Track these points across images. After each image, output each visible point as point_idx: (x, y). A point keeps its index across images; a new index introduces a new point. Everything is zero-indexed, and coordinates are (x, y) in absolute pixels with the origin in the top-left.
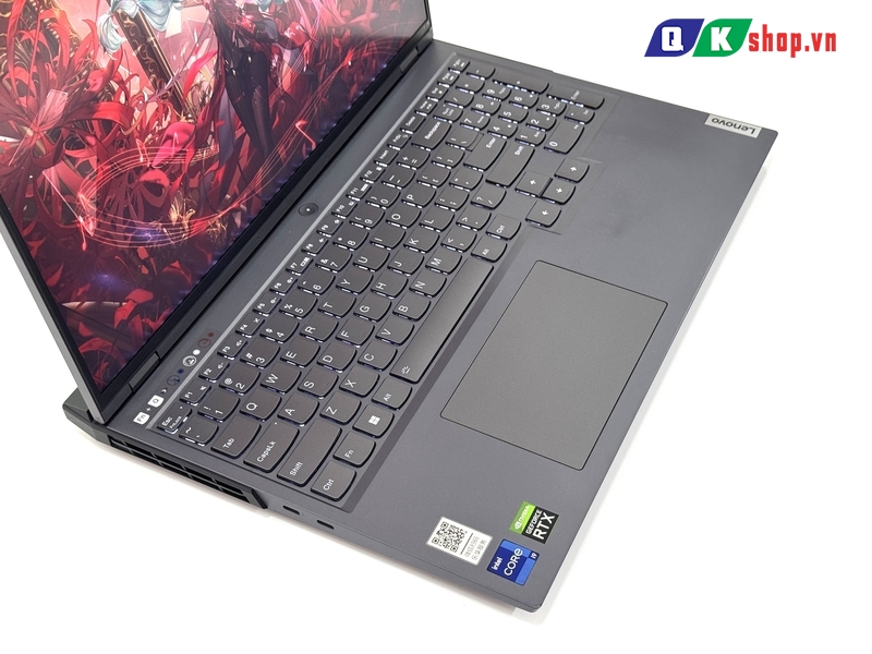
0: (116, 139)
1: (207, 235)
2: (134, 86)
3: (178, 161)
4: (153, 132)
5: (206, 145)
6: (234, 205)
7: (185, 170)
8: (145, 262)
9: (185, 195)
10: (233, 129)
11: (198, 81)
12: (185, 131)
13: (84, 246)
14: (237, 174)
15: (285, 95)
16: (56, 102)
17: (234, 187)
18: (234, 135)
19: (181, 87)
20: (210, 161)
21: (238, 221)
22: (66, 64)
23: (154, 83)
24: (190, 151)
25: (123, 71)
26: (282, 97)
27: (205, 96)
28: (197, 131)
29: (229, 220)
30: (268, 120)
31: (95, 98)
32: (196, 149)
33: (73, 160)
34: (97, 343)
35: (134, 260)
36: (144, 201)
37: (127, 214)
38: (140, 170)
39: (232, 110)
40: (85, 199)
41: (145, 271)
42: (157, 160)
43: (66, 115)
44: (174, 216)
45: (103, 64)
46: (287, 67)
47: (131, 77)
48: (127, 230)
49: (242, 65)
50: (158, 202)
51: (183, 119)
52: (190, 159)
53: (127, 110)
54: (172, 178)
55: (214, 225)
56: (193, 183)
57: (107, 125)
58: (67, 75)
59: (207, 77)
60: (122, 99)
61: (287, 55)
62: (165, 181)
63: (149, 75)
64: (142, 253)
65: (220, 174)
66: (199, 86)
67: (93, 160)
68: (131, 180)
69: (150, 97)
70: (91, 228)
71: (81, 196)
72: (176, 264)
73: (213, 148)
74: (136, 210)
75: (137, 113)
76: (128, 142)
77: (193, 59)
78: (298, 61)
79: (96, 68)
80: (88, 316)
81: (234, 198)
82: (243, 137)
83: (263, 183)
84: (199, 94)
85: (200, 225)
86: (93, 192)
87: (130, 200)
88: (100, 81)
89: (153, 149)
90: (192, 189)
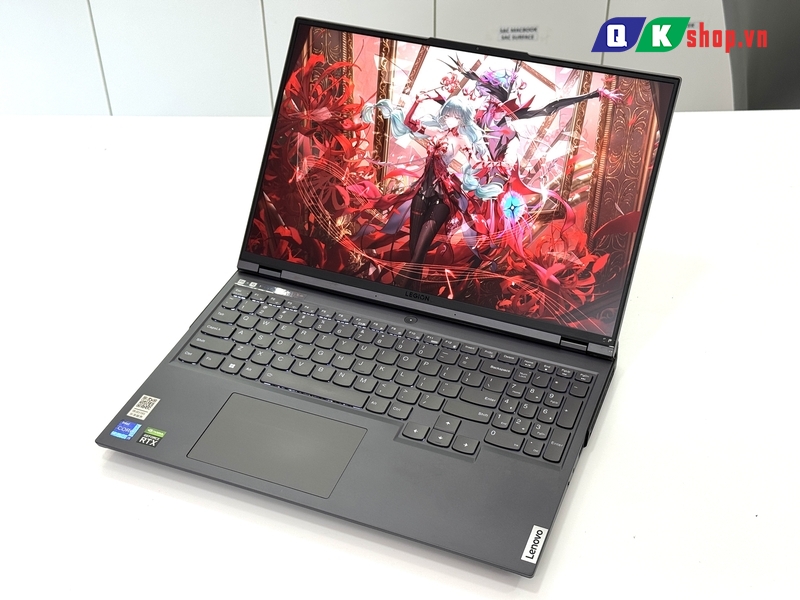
0: (339, 156)
1: (349, 255)
2: (364, 146)
3: (361, 201)
4: (358, 174)
5: (381, 212)
6: (375, 260)
7: (361, 209)
8: (309, 223)
9: (353, 221)
10: (402, 223)
11: (399, 178)
12: (374, 192)
13: (290, 181)
14: (388, 248)
15: (449, 246)
16: (324, 114)
17: (383, 250)
18: (400, 226)
19: (387, 171)
20: (377, 222)
21: (371, 271)
22: (340, 104)
23: (375, 154)
24: (371, 204)
25: (363, 134)
26: (446, 244)
27: (397, 189)
28: (381, 200)
29: (368, 264)
30: (428, 245)
31: (342, 130)
32: (375, 207)
33: (314, 143)
34: (262, 228)
35: (306, 216)
36: (331, 197)
37: (319, 192)
38: (339, 181)
39: (409, 214)
40: (307, 164)
41: (306, 227)
42: (349, 188)
43: (325, 123)
44: (340, 222)
45: (357, 121)
46: (460, 232)
47: (364, 140)
48: (313, 199)
49: (431, 199)
50: (337, 207)
51: (377, 186)
52: (368, 208)
53: (353, 151)
54: (352, 204)
55: (356, 255)
56: (362, 221)
57: (339, 147)
58: (337, 109)
59: (405, 183)
60: (354, 144)
61: (465, 227)
62: (347, 203)
63: (375, 149)
64: (312, 218)
65: (379, 235)
66: (398, 182)
67: (322, 153)
68: (331, 180)
69: (368, 158)
70: (299, 178)
71: (305, 160)
72: (323, 246)
73: (383, 217)
74: (324, 196)
75: (356, 157)
76: (343, 165)
77: (402, 167)
78: (472, 239)
79: (351, 119)
80: (268, 210)
81: (378, 257)
82: (405, 234)
83: (401, 272)
84: (395, 186)
85: (349, 245)
86: (312, 165)
87: (325, 188)
88: (349, 126)
89: (352, 181)
90: (358, 222)
